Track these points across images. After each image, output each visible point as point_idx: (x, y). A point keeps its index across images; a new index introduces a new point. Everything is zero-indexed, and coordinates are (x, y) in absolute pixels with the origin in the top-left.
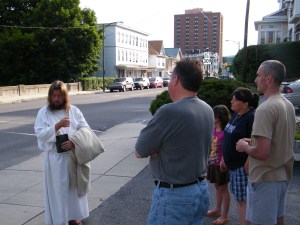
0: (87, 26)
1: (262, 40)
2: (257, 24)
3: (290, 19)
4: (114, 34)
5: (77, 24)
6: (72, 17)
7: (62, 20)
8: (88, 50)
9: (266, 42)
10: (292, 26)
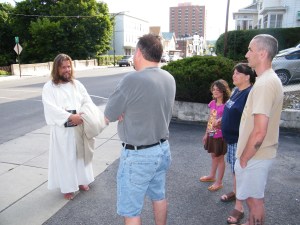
0: (101, 15)
1: (239, 27)
2: (235, 15)
3: (260, 11)
4: (122, 21)
5: (93, 13)
6: (90, 8)
7: (81, 11)
8: (102, 34)
9: (241, 28)
10: (261, 17)
